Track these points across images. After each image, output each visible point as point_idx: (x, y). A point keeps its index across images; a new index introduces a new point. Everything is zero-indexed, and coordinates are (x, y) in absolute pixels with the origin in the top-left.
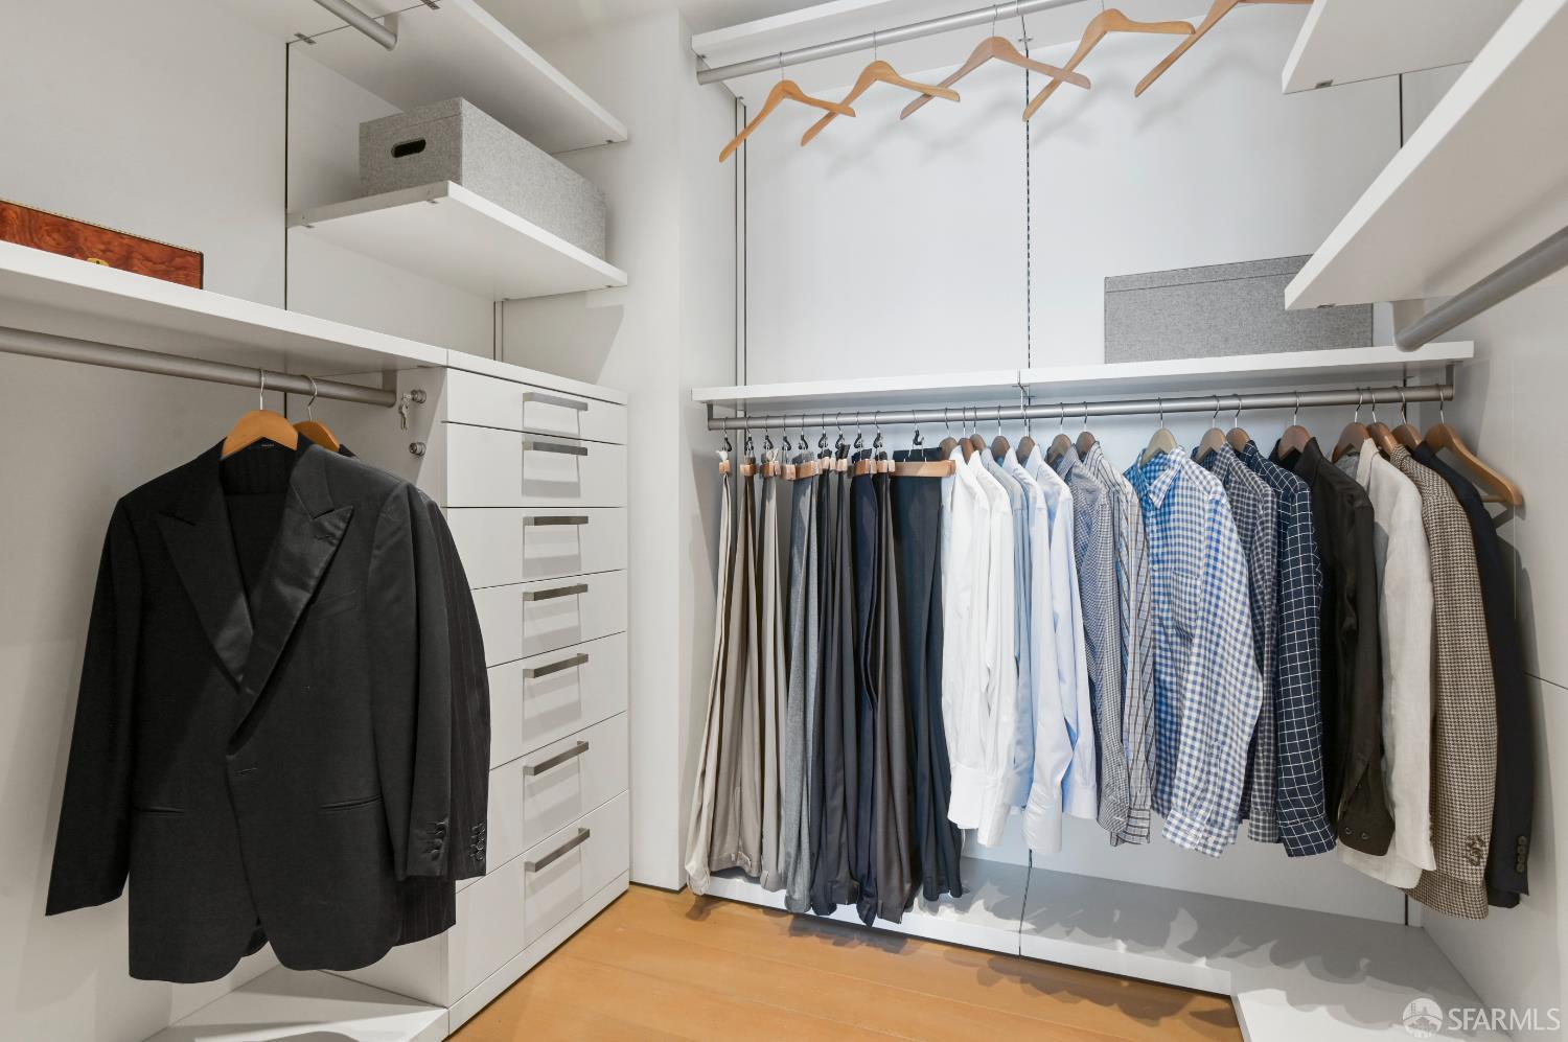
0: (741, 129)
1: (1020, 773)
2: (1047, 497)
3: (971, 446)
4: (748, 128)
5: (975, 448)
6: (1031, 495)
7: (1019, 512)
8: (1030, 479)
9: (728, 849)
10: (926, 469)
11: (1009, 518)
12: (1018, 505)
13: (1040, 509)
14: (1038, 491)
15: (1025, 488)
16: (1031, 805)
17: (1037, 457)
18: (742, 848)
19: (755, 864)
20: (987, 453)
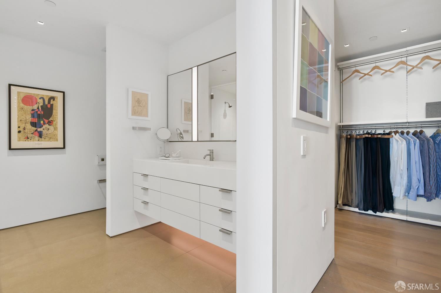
0: (341, 81)
1: (408, 187)
2: (414, 141)
3: (396, 133)
4: (343, 81)
5: (397, 133)
6: (410, 141)
7: (408, 144)
8: (410, 138)
9: (345, 201)
10: (386, 137)
11: (406, 145)
12: (408, 143)
13: (412, 144)
14: (412, 140)
15: (409, 140)
16: (410, 193)
17: (411, 134)
18: (348, 201)
19: (351, 203)
20: (400, 134)
